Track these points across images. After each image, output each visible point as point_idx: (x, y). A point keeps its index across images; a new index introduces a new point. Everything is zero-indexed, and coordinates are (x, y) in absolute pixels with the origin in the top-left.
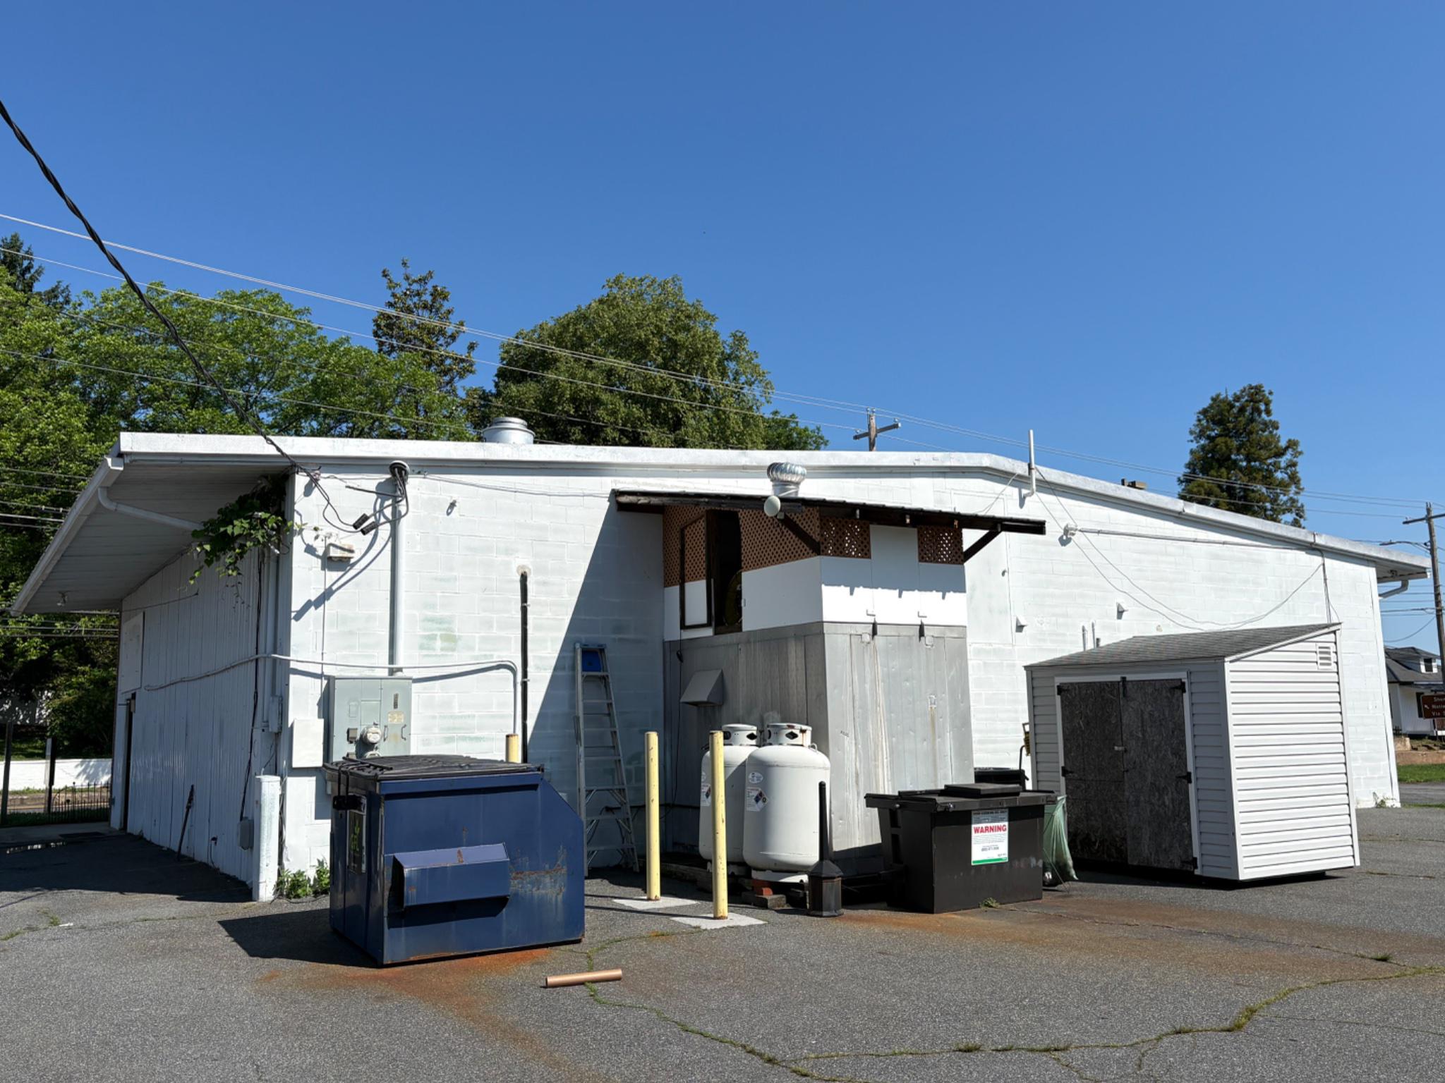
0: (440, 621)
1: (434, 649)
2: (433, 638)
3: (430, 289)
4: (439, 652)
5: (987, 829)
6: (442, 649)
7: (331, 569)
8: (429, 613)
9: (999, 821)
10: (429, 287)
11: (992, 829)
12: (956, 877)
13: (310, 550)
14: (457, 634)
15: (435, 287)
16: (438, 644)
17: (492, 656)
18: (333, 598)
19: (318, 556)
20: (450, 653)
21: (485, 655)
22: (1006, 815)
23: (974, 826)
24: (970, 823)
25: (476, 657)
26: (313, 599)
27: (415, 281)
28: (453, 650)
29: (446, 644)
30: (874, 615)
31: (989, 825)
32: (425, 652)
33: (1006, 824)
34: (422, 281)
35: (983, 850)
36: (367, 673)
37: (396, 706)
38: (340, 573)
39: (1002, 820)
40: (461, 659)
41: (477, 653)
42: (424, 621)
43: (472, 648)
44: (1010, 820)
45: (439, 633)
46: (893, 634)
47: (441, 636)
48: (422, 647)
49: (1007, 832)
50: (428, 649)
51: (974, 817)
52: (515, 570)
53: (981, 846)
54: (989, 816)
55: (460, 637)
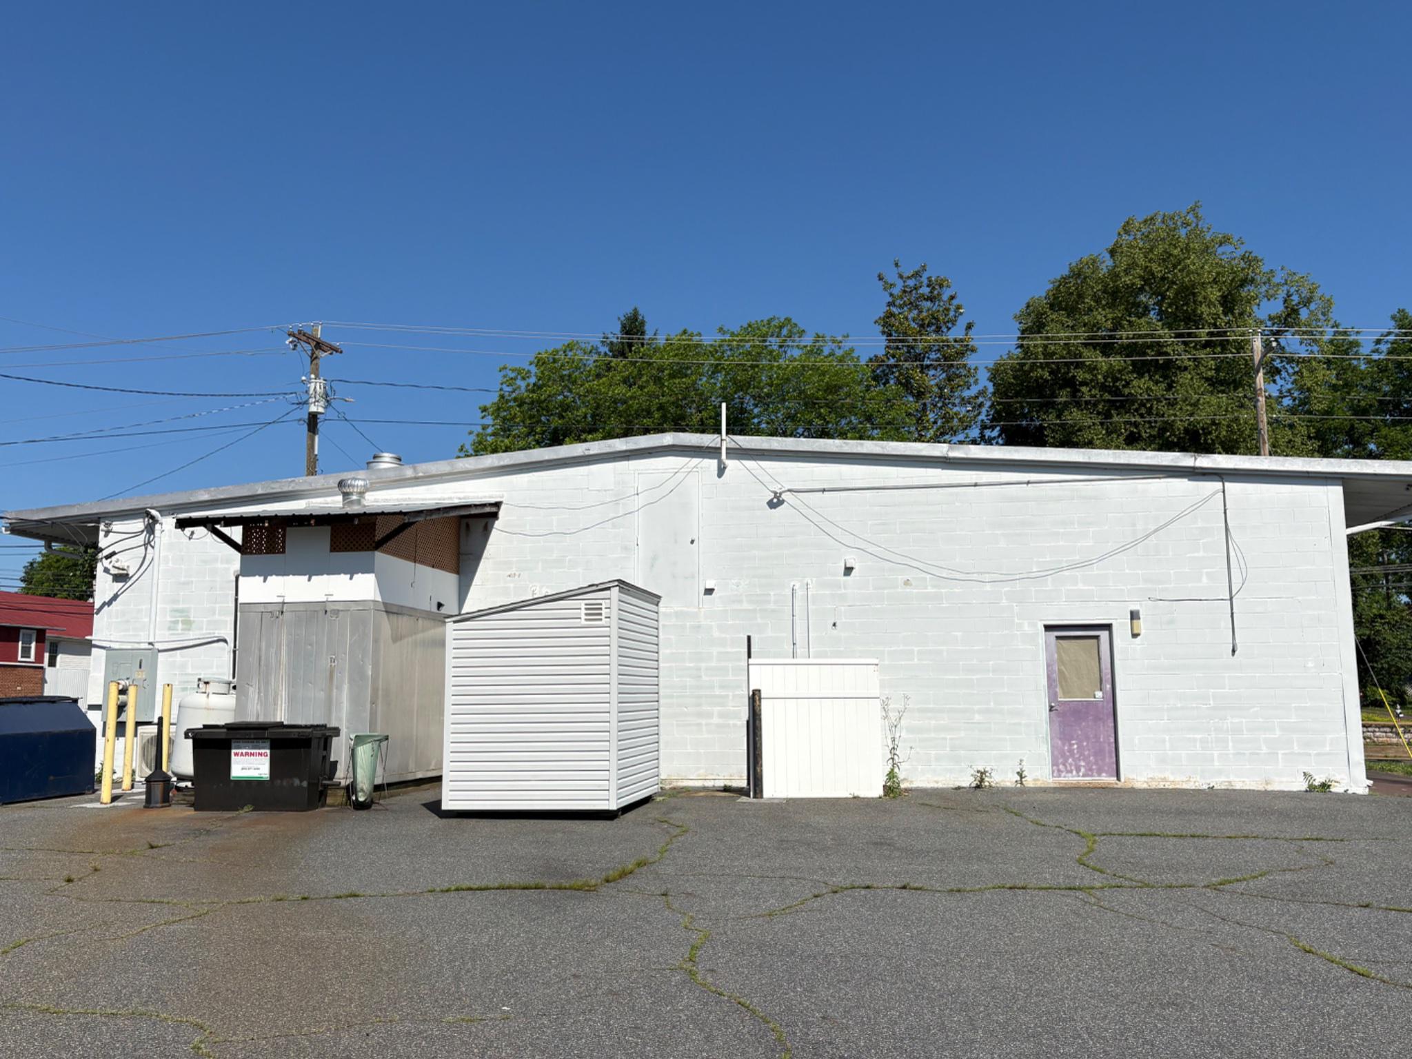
0: (181, 611)
1: (177, 630)
2: (176, 622)
3: (925, 282)
4: (180, 632)
5: (247, 754)
6: (182, 630)
7: (117, 581)
8: (176, 606)
9: (260, 748)
10: (925, 280)
11: (252, 754)
12: (215, 787)
13: (106, 570)
14: (192, 619)
15: (929, 279)
16: (180, 626)
17: (214, 633)
18: (119, 599)
19: (111, 574)
20: (187, 632)
21: (210, 634)
22: (268, 744)
23: (233, 751)
24: (230, 749)
25: (204, 634)
26: (107, 600)
27: (908, 278)
28: (189, 630)
29: (185, 627)
30: (283, 597)
31: (249, 751)
32: (171, 632)
33: (268, 751)
34: (917, 275)
35: (242, 769)
36: (137, 646)
37: (140, 667)
38: (122, 584)
39: (263, 748)
40: (193, 636)
41: (204, 631)
42: (171, 611)
43: (201, 629)
44: (272, 748)
45: (180, 619)
46: (302, 609)
47: (182, 621)
48: (170, 629)
49: (268, 758)
50: (173, 630)
51: (233, 745)
52: (232, 572)
53: (241, 766)
54: (250, 745)
55: (194, 621)
